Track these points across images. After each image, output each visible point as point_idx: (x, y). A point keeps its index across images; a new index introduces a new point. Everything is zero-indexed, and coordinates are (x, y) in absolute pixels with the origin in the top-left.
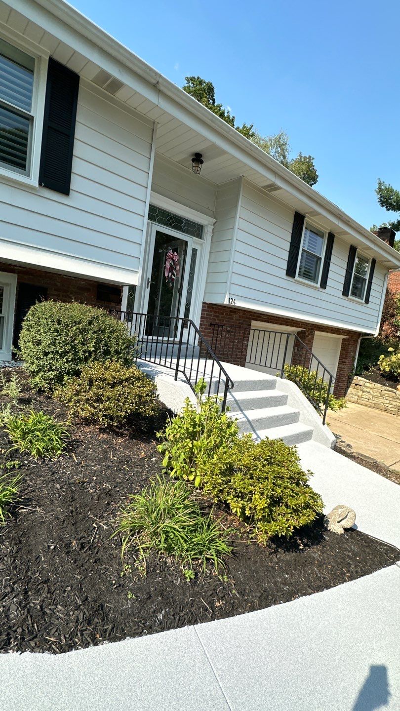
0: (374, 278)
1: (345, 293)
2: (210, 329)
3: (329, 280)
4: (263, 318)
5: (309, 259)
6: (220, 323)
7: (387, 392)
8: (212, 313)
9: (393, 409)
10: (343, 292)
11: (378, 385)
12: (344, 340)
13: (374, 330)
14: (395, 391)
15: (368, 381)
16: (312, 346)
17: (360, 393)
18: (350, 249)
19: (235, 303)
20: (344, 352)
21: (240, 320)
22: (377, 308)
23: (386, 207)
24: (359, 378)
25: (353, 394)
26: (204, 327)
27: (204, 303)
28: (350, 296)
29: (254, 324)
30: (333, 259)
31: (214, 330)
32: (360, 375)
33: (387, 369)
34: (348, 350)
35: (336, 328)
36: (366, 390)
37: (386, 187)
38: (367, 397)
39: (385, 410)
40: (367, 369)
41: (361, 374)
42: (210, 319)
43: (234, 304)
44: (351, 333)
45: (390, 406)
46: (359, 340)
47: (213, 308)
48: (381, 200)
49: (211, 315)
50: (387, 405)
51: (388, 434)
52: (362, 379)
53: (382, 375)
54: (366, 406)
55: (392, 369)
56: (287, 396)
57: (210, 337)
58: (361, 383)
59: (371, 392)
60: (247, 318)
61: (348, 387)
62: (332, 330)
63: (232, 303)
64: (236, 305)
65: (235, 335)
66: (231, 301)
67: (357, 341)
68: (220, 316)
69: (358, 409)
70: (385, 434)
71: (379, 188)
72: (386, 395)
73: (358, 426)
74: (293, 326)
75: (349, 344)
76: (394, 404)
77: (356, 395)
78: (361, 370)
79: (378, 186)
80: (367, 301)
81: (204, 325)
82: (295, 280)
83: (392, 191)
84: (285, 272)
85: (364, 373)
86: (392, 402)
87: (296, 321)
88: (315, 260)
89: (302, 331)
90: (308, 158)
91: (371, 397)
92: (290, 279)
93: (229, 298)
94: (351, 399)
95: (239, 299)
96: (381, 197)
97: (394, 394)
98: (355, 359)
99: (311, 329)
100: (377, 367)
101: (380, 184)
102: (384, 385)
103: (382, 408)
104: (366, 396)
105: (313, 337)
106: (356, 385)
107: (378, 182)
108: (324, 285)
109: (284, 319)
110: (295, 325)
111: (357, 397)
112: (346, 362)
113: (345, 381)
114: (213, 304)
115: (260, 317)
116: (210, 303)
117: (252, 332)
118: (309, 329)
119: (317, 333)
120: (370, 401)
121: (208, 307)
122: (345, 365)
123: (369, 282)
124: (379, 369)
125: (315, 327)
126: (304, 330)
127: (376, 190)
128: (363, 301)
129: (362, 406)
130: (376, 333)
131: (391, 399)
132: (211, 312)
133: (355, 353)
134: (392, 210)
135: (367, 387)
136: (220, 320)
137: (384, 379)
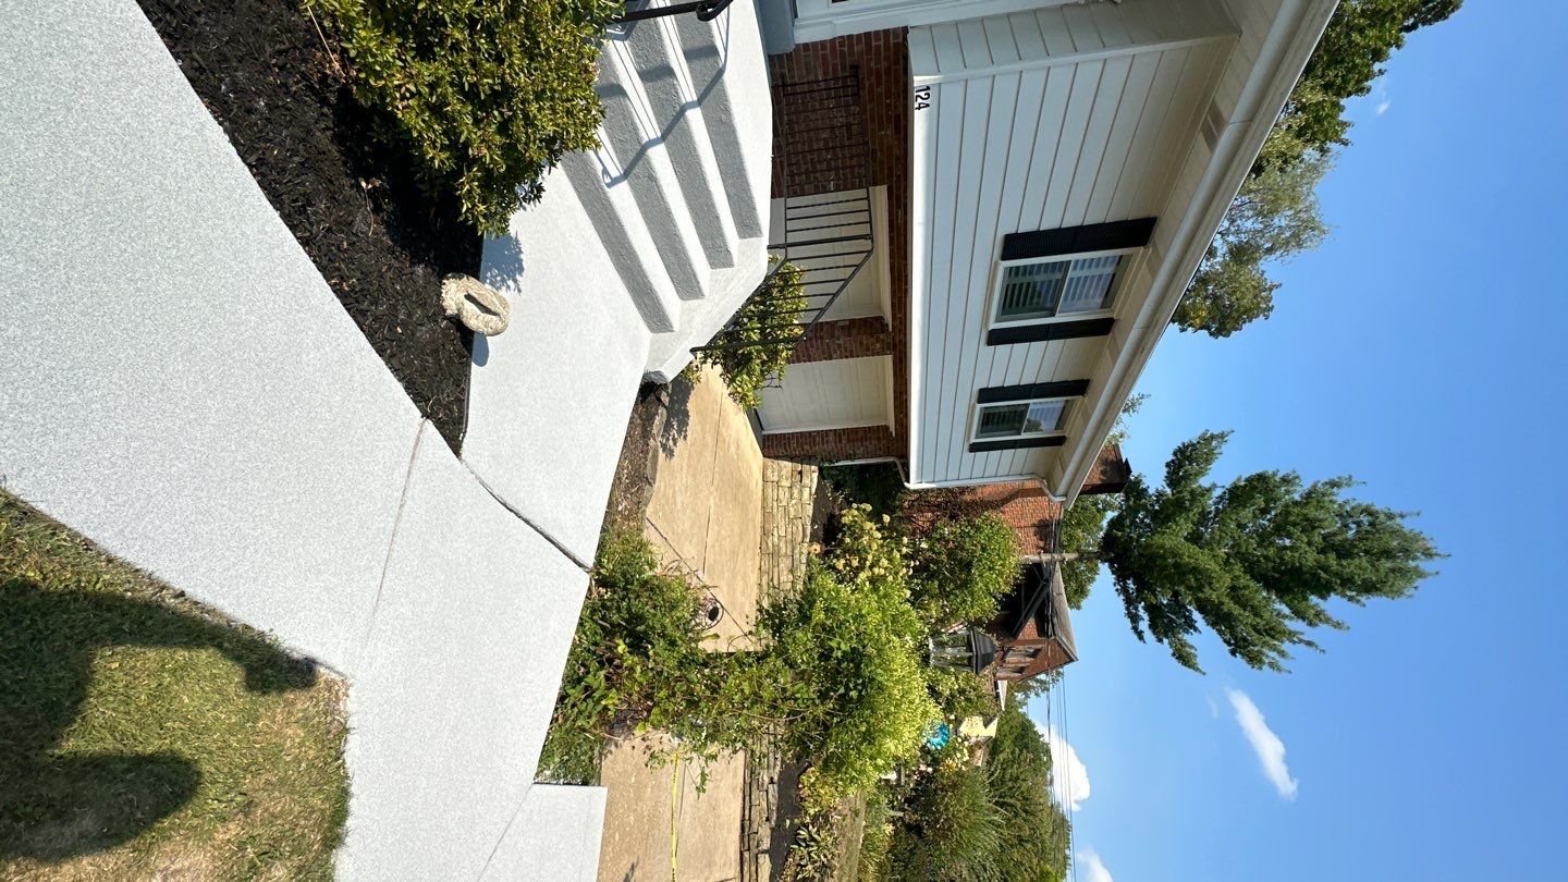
0: (1024, 450)
1: (986, 395)
2: (844, 68)
3: (1007, 347)
4: (897, 213)
5: (1049, 286)
6: (865, 93)
7: (800, 528)
8: (884, 64)
9: (770, 545)
10: (987, 389)
11: (810, 510)
12: (887, 428)
13: (917, 478)
14: (808, 540)
15: (813, 491)
16: (858, 356)
17: (786, 483)
18: (1082, 381)
19: (919, 108)
20: (861, 434)
21: (882, 151)
22: (965, 473)
23: (1173, 461)
24: (815, 475)
25: (780, 471)
26: (846, 49)
27: (905, 30)
28: (979, 406)
29: (880, 194)
30: (1055, 345)
31: (845, 78)
32: (822, 476)
33: (845, 520)
34: (866, 440)
35: (906, 400)
36: (796, 492)
37: (1216, 448)
38: (781, 497)
39: (765, 533)
40: (837, 487)
41: (824, 479)
42: (869, 60)
43: (916, 105)
44: (902, 438)
45: (776, 539)
46: (890, 459)
47: (897, 62)
48: (1187, 447)
49: (878, 61)
50: (776, 534)
51: (719, 532)
52: (815, 480)
53: (832, 517)
54: (764, 499)
55: (849, 529)
56: (731, 265)
57: (825, 73)
58: (806, 481)
59: (794, 502)
60: (890, 169)
61: (791, 459)
62: (901, 393)
63: (920, 100)
64: (916, 111)
65: (842, 147)
66: (922, 94)
67: (888, 455)
68: (881, 90)
69: (753, 483)
70: (716, 527)
71: (1212, 437)
72: (794, 528)
73: (717, 476)
74: (893, 297)
75: (879, 438)
76: (782, 545)
77: (780, 476)
78: (832, 477)
79: (1216, 433)
80: (975, 448)
81: (851, 47)
82: (996, 263)
83: (1208, 461)
84: (1012, 230)
85: (828, 484)
86: (784, 540)
87: (905, 302)
88: (1048, 305)
89: (887, 325)
90: (1268, 306)
91: (784, 504)
92: (998, 251)
93: (928, 88)
94: (770, 471)
95: (929, 117)
96: (1193, 445)
97: (800, 539)
98: (852, 460)
99: (895, 345)
100: (845, 504)
101: (1222, 436)
102: (814, 522)
103: (767, 526)
104: (784, 495)
105: (878, 354)
106: (800, 473)
107: (1226, 430)
108: (996, 338)
109: (906, 269)
110: (896, 301)
111: (776, 479)
112: (840, 441)
113: (803, 449)
114: (906, 58)
115: (898, 207)
116: (906, 48)
117: (861, 193)
118: (894, 338)
119: (889, 359)
120: (775, 504)
121: (896, 45)
122: (836, 443)
123: (1016, 441)
124: (841, 509)
125: (900, 351)
126: (890, 329)
127: (1207, 431)
128: (973, 440)
129: (761, 493)
130: (913, 485)
131: (789, 537)
132: (887, 58)
133: (863, 458)
134: (1168, 473)
135: (801, 492)
136: (871, 92)
137: (825, 521)
